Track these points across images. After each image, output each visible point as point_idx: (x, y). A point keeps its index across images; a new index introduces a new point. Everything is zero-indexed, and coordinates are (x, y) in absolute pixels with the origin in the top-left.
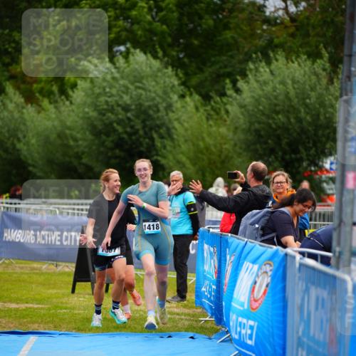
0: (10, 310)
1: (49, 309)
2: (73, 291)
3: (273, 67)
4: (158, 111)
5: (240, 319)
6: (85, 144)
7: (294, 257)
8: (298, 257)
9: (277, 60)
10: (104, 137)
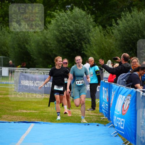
0: (23, 113)
1: (39, 113)
2: (49, 106)
3: (132, 14)
4: (84, 32)
5: (118, 118)
6: (54, 46)
7: (140, 93)
8: (141, 93)
9: (134, 11)
10: (62, 43)
